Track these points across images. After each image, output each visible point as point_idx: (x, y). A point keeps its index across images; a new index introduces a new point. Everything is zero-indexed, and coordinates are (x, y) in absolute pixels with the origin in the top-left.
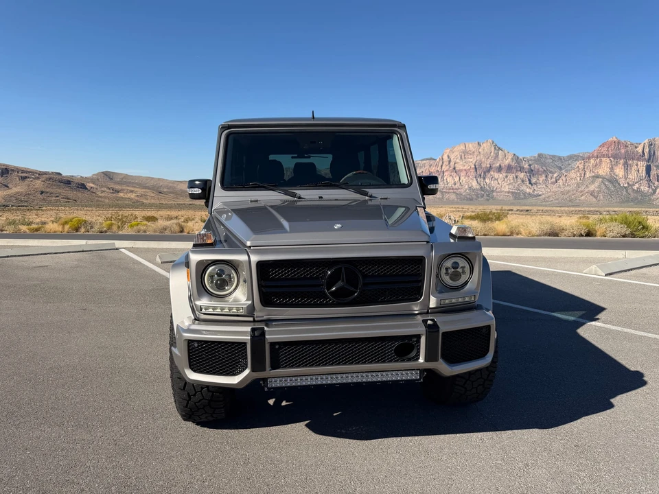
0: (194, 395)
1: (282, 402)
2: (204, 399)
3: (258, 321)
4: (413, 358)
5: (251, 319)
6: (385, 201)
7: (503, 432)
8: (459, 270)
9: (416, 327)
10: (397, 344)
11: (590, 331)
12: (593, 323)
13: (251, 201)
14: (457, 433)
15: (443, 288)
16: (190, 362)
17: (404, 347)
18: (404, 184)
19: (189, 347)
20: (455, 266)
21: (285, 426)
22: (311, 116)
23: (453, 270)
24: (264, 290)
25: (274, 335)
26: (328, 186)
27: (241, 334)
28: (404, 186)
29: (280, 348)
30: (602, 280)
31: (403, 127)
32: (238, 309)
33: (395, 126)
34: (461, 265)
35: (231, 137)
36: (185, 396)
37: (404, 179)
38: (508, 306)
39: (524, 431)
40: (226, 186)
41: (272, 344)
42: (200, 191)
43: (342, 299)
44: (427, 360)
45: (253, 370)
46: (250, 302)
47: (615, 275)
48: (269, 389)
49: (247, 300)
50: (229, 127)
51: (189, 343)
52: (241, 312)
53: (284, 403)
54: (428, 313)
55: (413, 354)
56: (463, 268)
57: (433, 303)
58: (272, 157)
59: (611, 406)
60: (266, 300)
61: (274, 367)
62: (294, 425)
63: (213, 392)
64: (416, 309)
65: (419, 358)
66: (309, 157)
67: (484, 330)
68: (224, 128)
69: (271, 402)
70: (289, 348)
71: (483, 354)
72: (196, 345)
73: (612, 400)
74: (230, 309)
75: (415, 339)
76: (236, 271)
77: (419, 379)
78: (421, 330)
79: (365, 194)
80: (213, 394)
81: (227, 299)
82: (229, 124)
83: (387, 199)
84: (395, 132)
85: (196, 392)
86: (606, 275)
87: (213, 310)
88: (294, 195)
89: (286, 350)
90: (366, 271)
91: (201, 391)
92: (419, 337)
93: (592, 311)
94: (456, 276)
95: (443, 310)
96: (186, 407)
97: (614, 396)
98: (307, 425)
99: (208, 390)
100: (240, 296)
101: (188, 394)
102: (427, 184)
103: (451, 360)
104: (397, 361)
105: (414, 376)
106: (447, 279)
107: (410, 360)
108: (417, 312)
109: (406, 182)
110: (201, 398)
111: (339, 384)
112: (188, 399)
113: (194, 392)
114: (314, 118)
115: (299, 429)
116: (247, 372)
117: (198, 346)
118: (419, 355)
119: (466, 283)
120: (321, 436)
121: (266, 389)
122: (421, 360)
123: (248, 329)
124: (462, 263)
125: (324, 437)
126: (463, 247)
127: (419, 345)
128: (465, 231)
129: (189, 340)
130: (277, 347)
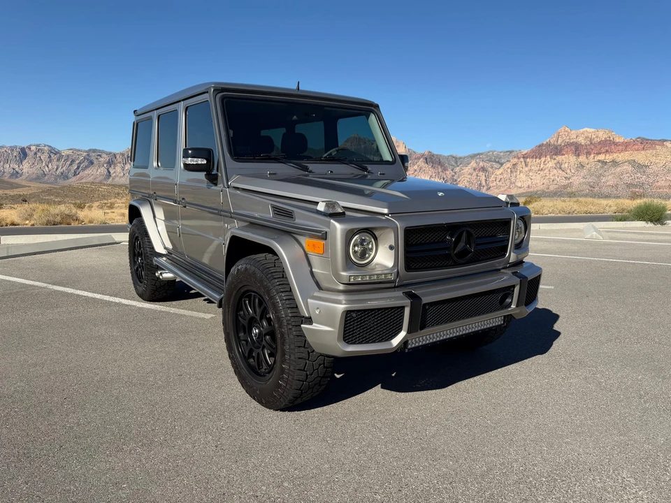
0: (312, 374)
4: (508, 305)
5: (393, 285)
6: (384, 176)
8: (519, 230)
10: (501, 294)
16: (344, 334)
18: (388, 161)
19: (346, 318)
22: (297, 87)
24: (408, 255)
28: (388, 163)
31: (377, 106)
40: (236, 156)
42: (205, 162)
45: (408, 331)
48: (409, 349)
49: (394, 266)
50: (223, 90)
51: (346, 314)
54: (506, 267)
56: (521, 228)
57: (513, 258)
65: (511, 305)
68: (216, 90)
72: (354, 315)
75: (512, 289)
76: (376, 238)
77: (504, 324)
79: (366, 169)
83: (384, 174)
84: (371, 111)
88: (306, 169)
89: (432, 310)
92: (514, 287)
98: (383, 388)
99: (324, 367)
102: (404, 161)
105: (500, 322)
107: (506, 307)
109: (390, 159)
112: (305, 378)
116: (403, 335)
117: (356, 316)
118: (512, 302)
119: (522, 241)
121: (407, 351)
122: (513, 307)
123: (400, 293)
124: (521, 224)
127: (514, 294)
128: (512, 198)
129: (348, 311)
130: (427, 307)
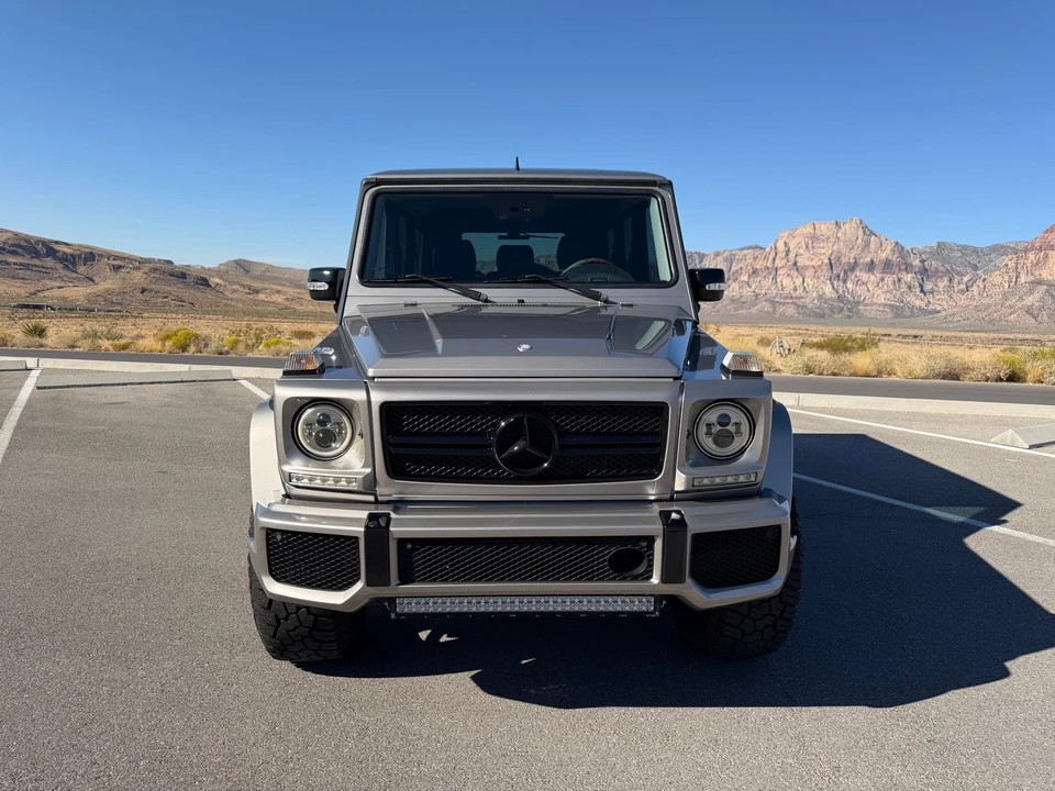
0: (286, 619)
1: (441, 636)
2: (301, 625)
3: (382, 503)
4: (642, 574)
5: (371, 498)
6: (630, 309)
7: (804, 708)
8: (731, 428)
9: (646, 523)
10: (613, 550)
11: (986, 543)
12: (996, 528)
13: (406, 305)
14: (723, 706)
15: (701, 458)
16: (270, 565)
17: (626, 557)
18: (664, 282)
19: (268, 539)
20: (724, 420)
21: (438, 677)
22: (514, 166)
23: (719, 428)
24: (393, 451)
25: (403, 526)
26: (534, 282)
27: (350, 521)
28: (665, 285)
29: (414, 549)
30: (1022, 455)
31: (668, 185)
32: (349, 481)
33: (653, 183)
34: (733, 421)
35: (380, 198)
36: (271, 619)
37: (665, 274)
38: (849, 493)
39: (841, 708)
40: (367, 279)
41: (402, 542)
42: (327, 287)
43: (522, 470)
44: (665, 579)
45: (369, 583)
46: (368, 470)
47: (1046, 448)
48: (397, 614)
49: (363, 467)
50: (378, 182)
51: (268, 534)
52: (354, 486)
53: (444, 638)
54: (671, 499)
55: (641, 569)
56: (738, 425)
57: (680, 483)
58: (466, 236)
59: (1006, 674)
60: (396, 468)
61: (404, 579)
62: (453, 676)
63: (316, 616)
64: (651, 492)
65: (651, 577)
66: (527, 237)
67: (769, 534)
68: (369, 184)
69: (424, 635)
70: (429, 549)
71: (767, 573)
72: (279, 537)
73: (1008, 664)
74: (337, 480)
75: (645, 544)
76: (350, 418)
77: (653, 612)
78: (656, 528)
79: (597, 297)
80: (316, 620)
81: (333, 463)
82: (378, 177)
83: (631, 305)
84: (653, 194)
85: (289, 614)
86: (1031, 447)
87: (310, 480)
88: (477, 296)
89: (424, 552)
90: (567, 424)
91: (296, 613)
92: (651, 540)
93: (996, 507)
94: (724, 438)
95: (697, 495)
96: (274, 636)
97: (1013, 656)
98: (473, 678)
99: (309, 613)
100: (354, 460)
101: (276, 616)
102: (705, 283)
103: (707, 581)
104: (613, 579)
105: (644, 606)
106: (709, 443)
107: (635, 578)
108: (652, 498)
109: (668, 278)
110: (297, 624)
111: (517, 613)
112: (275, 623)
113: (285, 614)
114: (518, 169)
115: (461, 683)
116: (359, 586)
117: (283, 539)
118: (652, 571)
119: (742, 451)
120: (494, 698)
121: (393, 616)
122: (655, 580)
123: (363, 514)
124: (736, 415)
125: (498, 698)
126: (738, 389)
127: (652, 554)
128: (746, 362)
129: (268, 529)
130: (409, 546)
